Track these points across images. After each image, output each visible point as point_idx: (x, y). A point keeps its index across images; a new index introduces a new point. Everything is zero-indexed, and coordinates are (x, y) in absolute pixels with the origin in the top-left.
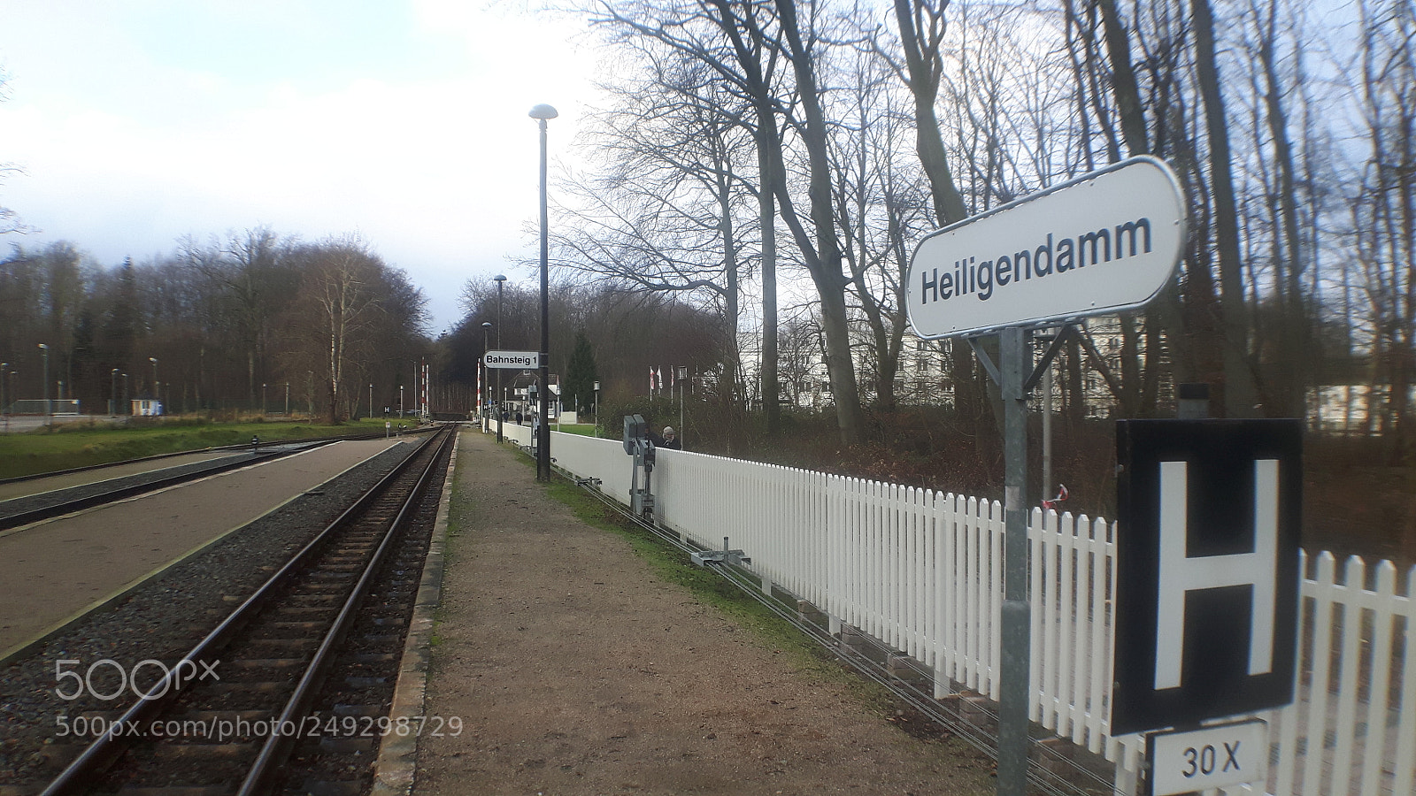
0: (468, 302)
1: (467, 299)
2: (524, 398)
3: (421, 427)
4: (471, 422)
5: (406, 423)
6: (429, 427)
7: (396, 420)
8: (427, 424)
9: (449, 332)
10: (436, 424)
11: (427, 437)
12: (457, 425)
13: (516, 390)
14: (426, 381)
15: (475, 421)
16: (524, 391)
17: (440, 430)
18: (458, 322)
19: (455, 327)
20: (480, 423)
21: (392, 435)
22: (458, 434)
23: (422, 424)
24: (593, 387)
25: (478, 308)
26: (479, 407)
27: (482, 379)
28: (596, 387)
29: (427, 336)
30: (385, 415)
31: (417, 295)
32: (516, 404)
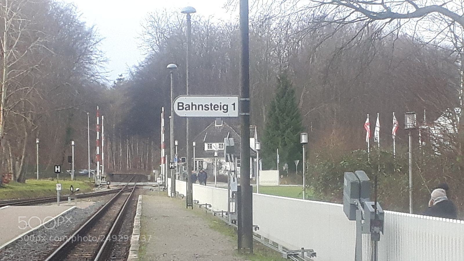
0: (148, 41)
1: (148, 37)
2: (216, 154)
3: (96, 190)
4: (154, 184)
5: (78, 185)
6: (105, 189)
7: (67, 182)
8: (102, 186)
9: (127, 77)
10: (113, 186)
11: (103, 201)
12: (137, 187)
13: (206, 145)
14: (101, 135)
15: (159, 181)
16: (215, 146)
17: (119, 193)
18: (137, 65)
19: (134, 70)
20: (164, 184)
21: (64, 199)
22: (140, 197)
23: (97, 186)
24: (299, 138)
25: (160, 48)
26: (162, 165)
27: (167, 132)
28: (304, 139)
29: (102, 81)
30: (54, 175)
31: (89, 34)
32: (206, 161)
